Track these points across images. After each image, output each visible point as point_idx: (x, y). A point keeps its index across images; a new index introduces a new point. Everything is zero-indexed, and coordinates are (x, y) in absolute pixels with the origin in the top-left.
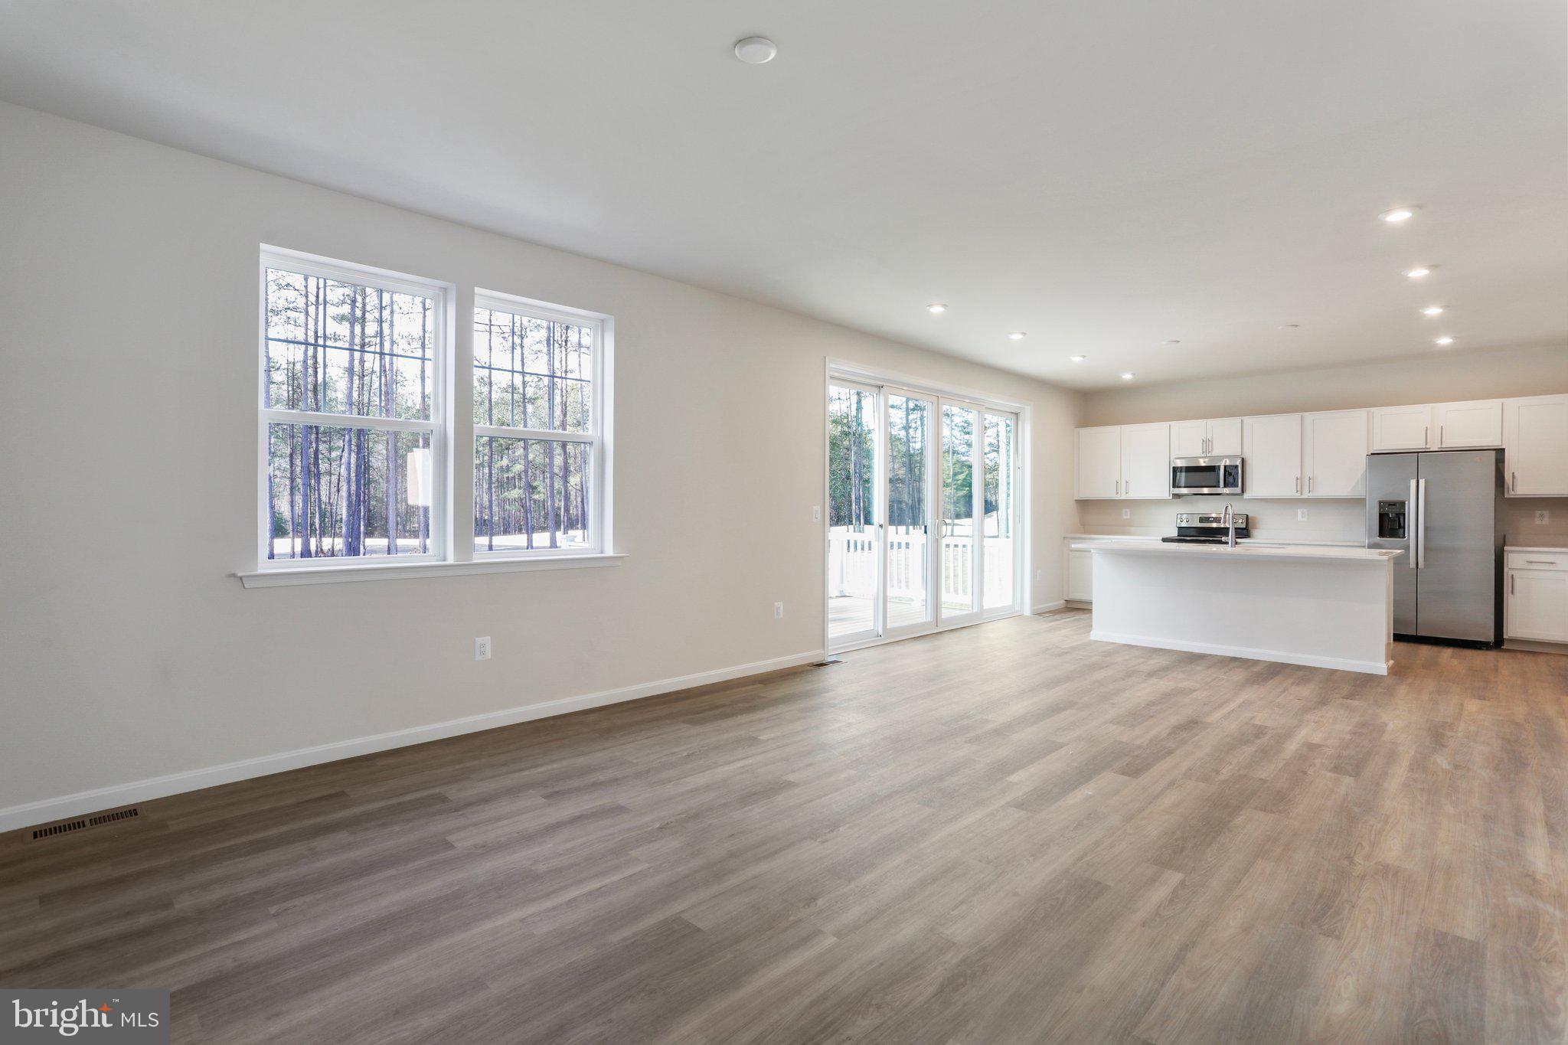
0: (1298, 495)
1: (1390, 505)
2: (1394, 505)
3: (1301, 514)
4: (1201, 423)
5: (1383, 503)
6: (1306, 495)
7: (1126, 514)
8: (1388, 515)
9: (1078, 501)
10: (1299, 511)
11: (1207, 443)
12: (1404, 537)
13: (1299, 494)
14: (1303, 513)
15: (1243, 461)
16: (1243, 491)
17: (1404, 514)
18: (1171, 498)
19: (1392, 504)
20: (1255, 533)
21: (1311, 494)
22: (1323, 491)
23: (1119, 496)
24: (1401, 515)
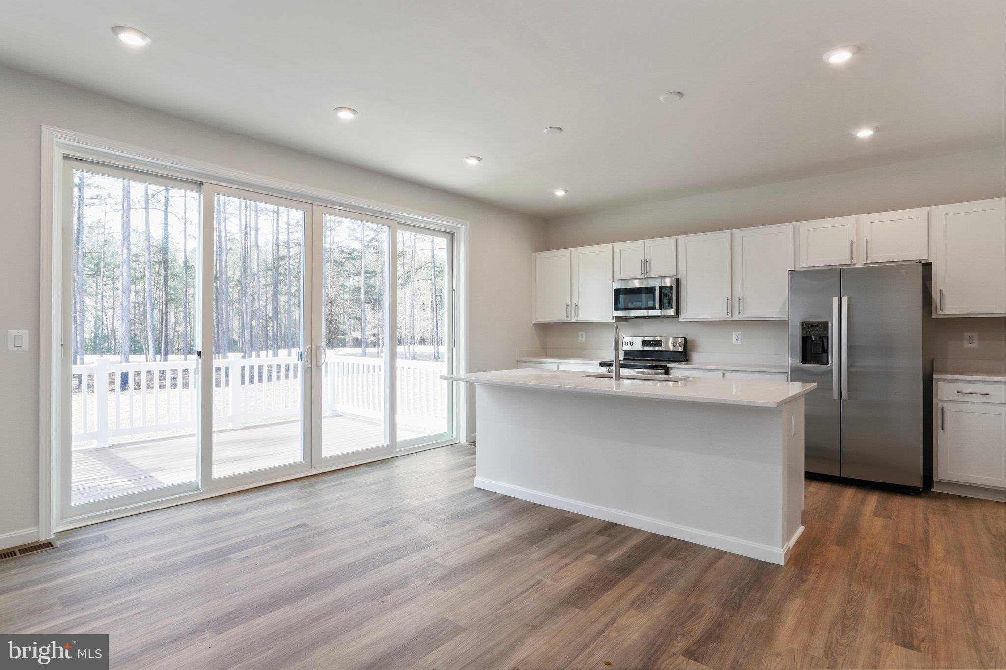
0: (728, 317)
1: (813, 326)
2: (817, 326)
3: (735, 337)
4: (638, 244)
5: (806, 324)
6: (736, 317)
7: (582, 338)
8: (811, 337)
9: (535, 324)
10: (734, 334)
11: (645, 263)
12: (827, 363)
13: (729, 315)
14: (737, 336)
15: (678, 281)
16: (678, 312)
17: (828, 337)
18: (614, 321)
19: (814, 325)
20: (695, 357)
21: (740, 316)
22: (753, 312)
23: (569, 319)
24: (824, 338)
